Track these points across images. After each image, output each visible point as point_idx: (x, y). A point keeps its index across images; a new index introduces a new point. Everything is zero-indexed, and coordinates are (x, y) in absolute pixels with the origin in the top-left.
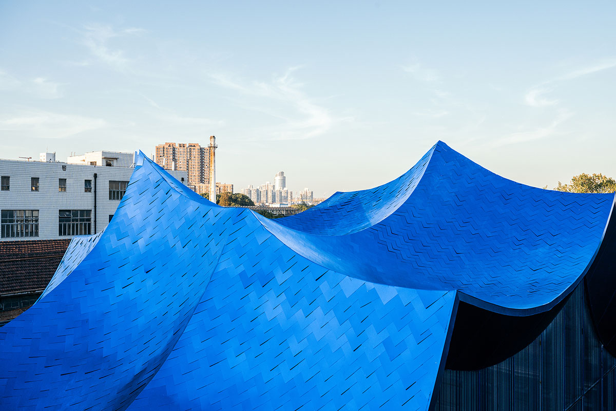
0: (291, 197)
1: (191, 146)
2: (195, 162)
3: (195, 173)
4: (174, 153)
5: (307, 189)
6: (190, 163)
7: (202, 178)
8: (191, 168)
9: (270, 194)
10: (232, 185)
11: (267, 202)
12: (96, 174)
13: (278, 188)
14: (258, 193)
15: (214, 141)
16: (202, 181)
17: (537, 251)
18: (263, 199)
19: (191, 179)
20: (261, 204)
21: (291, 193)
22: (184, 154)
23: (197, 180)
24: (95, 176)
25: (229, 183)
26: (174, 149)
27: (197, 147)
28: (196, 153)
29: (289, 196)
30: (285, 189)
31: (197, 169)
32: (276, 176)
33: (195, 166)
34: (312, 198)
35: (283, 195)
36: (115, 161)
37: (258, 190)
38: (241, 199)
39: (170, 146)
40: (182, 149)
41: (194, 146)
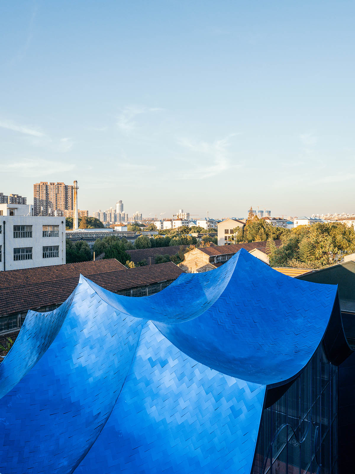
0: (127, 217)
1: (59, 184)
2: (62, 195)
3: (62, 202)
4: (47, 189)
5: (138, 212)
6: (58, 196)
7: (66, 206)
8: (59, 199)
9: (113, 216)
10: (88, 211)
11: (111, 221)
12: (5, 221)
13: (118, 211)
14: (105, 215)
15: (77, 184)
16: (66, 208)
17: (297, 320)
18: (108, 219)
19: (59, 206)
20: (107, 223)
21: (127, 215)
22: (53, 190)
23: (63, 208)
24: (4, 223)
25: (85, 210)
26: (47, 186)
27: (63, 185)
28: (62, 189)
29: (126, 217)
30: (123, 212)
31: (63, 200)
32: (117, 203)
33: (61, 198)
34: (141, 218)
35: (122, 216)
36: (16, 210)
37: (104, 213)
38: (94, 221)
39: (44, 184)
40: (52, 187)
41: (61, 184)
